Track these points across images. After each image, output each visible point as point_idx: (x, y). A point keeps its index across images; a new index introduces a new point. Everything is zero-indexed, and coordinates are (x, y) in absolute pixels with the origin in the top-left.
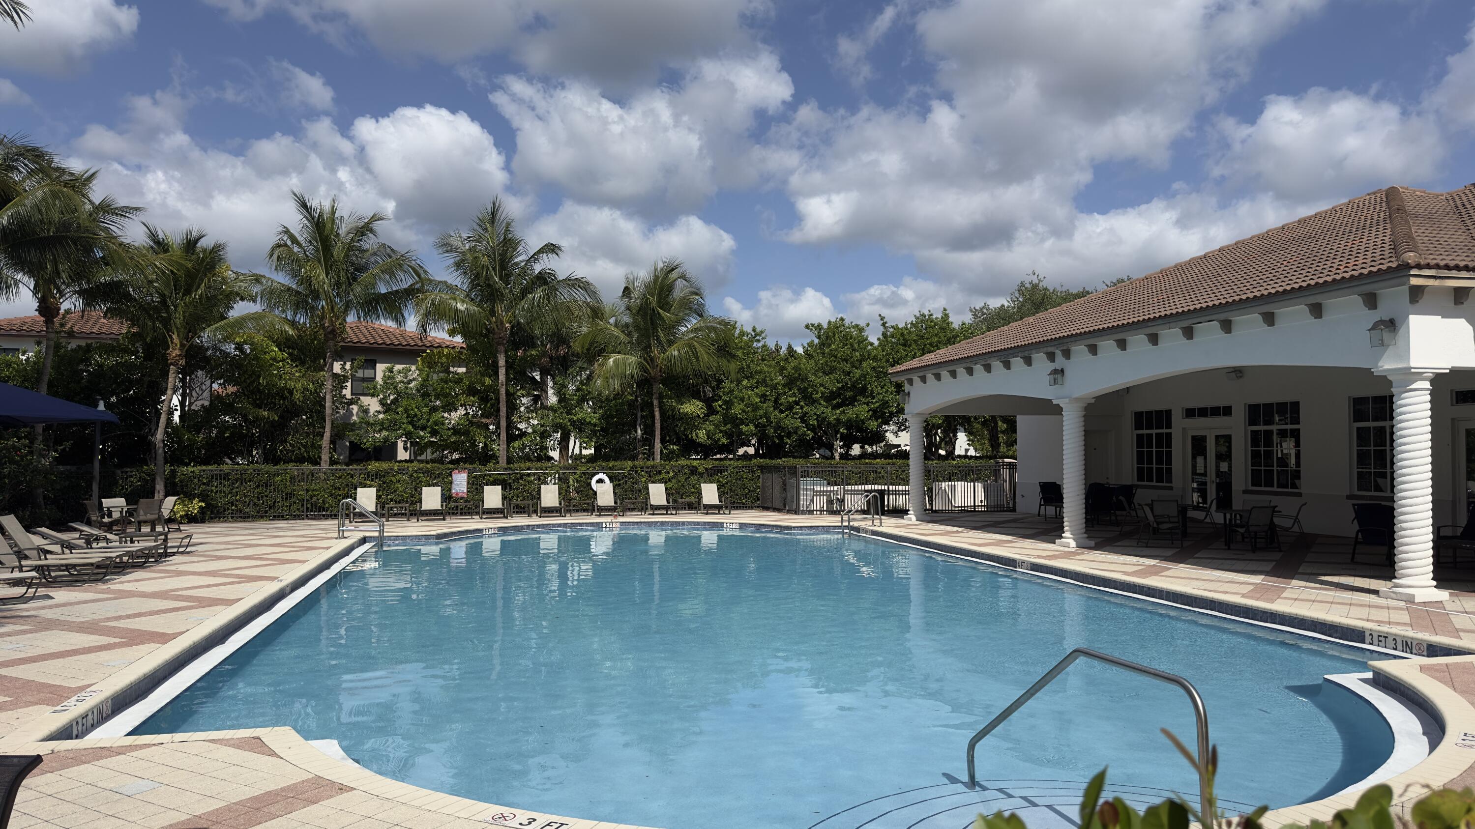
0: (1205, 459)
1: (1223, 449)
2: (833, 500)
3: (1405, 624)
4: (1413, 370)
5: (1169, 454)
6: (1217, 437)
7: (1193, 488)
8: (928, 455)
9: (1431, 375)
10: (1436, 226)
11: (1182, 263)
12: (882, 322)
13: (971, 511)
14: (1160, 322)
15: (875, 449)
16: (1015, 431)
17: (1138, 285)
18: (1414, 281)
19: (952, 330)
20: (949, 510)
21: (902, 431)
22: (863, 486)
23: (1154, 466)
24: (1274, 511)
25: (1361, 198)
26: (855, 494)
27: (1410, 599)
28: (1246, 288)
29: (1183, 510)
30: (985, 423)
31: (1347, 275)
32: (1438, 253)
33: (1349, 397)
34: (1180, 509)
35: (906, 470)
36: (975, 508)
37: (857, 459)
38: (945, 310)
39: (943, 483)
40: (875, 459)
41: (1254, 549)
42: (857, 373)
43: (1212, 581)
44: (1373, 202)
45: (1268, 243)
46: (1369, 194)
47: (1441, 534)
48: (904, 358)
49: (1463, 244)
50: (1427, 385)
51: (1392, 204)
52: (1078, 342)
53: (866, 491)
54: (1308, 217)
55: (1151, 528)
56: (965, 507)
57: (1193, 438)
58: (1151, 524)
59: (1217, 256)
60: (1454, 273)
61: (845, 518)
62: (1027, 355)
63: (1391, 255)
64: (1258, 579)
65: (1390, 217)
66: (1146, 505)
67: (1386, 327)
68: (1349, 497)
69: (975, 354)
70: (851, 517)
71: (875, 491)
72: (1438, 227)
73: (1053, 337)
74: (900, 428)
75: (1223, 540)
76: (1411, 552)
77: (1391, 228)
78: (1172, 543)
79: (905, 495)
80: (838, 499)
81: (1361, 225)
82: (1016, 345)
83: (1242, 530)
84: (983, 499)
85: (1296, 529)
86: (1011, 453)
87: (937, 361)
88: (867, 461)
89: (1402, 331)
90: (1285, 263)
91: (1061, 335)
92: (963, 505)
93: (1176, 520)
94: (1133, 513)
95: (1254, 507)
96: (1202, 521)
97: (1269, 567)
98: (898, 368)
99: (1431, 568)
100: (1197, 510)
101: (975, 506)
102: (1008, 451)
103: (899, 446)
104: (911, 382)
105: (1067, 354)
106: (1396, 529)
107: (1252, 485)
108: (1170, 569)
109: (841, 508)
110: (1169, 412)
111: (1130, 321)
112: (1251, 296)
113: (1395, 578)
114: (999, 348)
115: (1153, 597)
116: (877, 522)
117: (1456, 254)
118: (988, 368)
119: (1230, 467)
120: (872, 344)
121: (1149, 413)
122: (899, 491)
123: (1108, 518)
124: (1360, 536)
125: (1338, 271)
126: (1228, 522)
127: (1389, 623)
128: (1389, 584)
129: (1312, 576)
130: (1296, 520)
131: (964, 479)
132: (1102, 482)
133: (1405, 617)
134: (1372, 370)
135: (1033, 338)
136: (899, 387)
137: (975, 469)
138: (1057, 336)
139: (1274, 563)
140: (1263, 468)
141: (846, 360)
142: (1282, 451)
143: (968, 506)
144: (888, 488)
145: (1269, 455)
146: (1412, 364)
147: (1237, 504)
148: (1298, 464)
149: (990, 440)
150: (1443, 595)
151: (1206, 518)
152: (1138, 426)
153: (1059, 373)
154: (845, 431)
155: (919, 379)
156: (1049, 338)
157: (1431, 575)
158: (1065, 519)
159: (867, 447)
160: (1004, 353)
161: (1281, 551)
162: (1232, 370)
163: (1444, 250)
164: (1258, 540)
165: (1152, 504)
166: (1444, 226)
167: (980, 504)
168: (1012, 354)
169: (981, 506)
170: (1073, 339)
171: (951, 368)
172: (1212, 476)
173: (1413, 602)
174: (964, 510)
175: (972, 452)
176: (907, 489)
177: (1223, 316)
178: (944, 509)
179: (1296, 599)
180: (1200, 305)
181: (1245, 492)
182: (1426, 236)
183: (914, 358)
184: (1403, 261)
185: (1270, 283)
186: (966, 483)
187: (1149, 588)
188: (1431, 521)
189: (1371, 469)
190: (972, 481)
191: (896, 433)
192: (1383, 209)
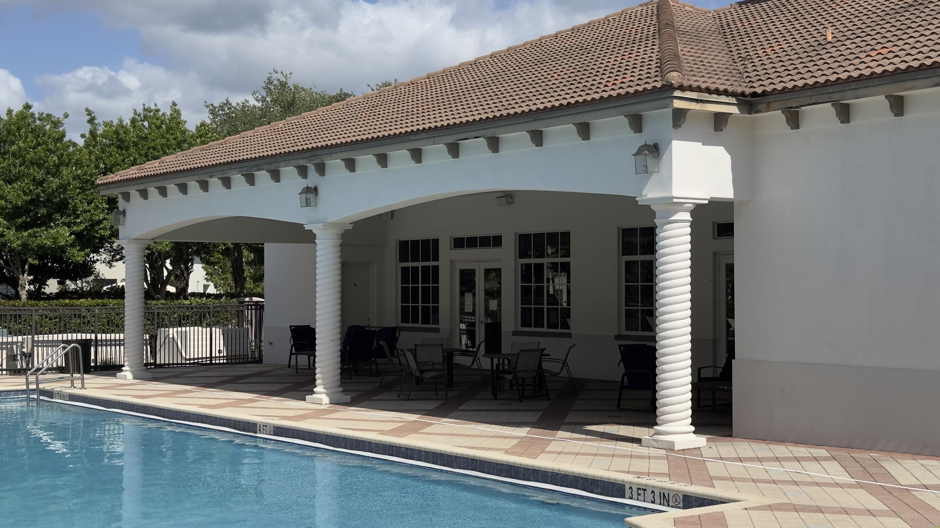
0: (474, 295)
1: (493, 285)
2: (16, 356)
3: (663, 474)
4: (675, 200)
5: (436, 290)
6: (488, 272)
7: (461, 330)
8: (152, 292)
9: (691, 205)
10: (701, 45)
11: (450, 68)
12: (89, 117)
13: (206, 364)
14: (424, 135)
15: (80, 285)
16: (262, 263)
17: (403, 90)
18: (677, 104)
19: (184, 132)
20: (177, 364)
21: (117, 260)
22: (60, 336)
23: (420, 305)
24: (542, 355)
25: (633, 9)
26: (48, 346)
27: (670, 447)
28: (514, 101)
29: (449, 355)
30: (227, 252)
31: (614, 93)
32: (701, 74)
33: (618, 228)
34: (445, 354)
35: (120, 314)
36: (211, 361)
37: (53, 299)
38: (174, 104)
39: (171, 330)
40: (79, 298)
41: (522, 398)
42: (55, 182)
43: (476, 436)
44: (644, 15)
45: (540, 51)
46: (641, 5)
47: (702, 376)
48: (118, 164)
49: (725, 66)
50: (687, 216)
51: (662, 17)
52: (334, 155)
53: (63, 341)
54: (582, 26)
55: (413, 377)
56: (198, 359)
57: (462, 272)
58: (414, 372)
59: (487, 63)
60: (714, 97)
61: (32, 378)
62: (274, 168)
63: (657, 73)
64: (523, 432)
65: (659, 32)
66: (408, 350)
67: (651, 152)
68: (618, 337)
69: (210, 163)
70: (41, 377)
71: (77, 341)
72: (703, 47)
73: (305, 147)
74: (113, 256)
75: (490, 388)
76: (671, 396)
77: (659, 44)
78: (437, 395)
79: (120, 345)
80: (23, 354)
81: (632, 38)
82: (261, 154)
83: (509, 377)
84: (222, 348)
85: (564, 373)
86: (259, 290)
87: (162, 171)
88: (67, 301)
89: (665, 157)
90: (555, 75)
91: (314, 145)
92: (196, 357)
93: (440, 367)
94: (396, 360)
95: (522, 350)
96: (469, 368)
97: (535, 417)
98: (111, 178)
99: (690, 412)
100: (466, 355)
101: (211, 357)
102: (254, 288)
103: (115, 281)
104: (127, 197)
105: (321, 169)
106: (657, 372)
107: (522, 326)
108: (432, 424)
109: (28, 365)
110: (436, 242)
111: (392, 133)
112: (519, 110)
113: (656, 424)
114: (241, 158)
115: (411, 459)
116: (78, 384)
117: (718, 77)
118: (227, 183)
119: (499, 305)
120: (75, 145)
121: (415, 243)
122: (111, 340)
123: (368, 367)
124: (626, 379)
125: (606, 89)
126: (495, 368)
127: (648, 474)
128: (652, 431)
129: (578, 426)
130: (565, 363)
131: (198, 323)
132: (362, 325)
133: (663, 466)
134: (637, 199)
135: (281, 147)
136: (112, 202)
137: (211, 310)
138: (310, 146)
139: (541, 413)
140: (533, 306)
141: (39, 166)
142: (554, 287)
143: (202, 358)
144: (96, 337)
145: (539, 291)
146: (675, 194)
147: (506, 349)
148: (569, 303)
149: (233, 274)
150: (701, 441)
151: (473, 363)
152: (403, 258)
153: (312, 193)
154: (36, 262)
155: (137, 193)
156: (300, 148)
157: (690, 420)
158: (317, 371)
159: (68, 282)
160: (246, 164)
161: (548, 399)
162: (502, 194)
163: (707, 71)
164: (526, 387)
165: (415, 350)
166: (709, 46)
167: (218, 355)
168: (256, 166)
169: (220, 357)
170: (327, 151)
171: (181, 181)
172: (480, 318)
173: (672, 450)
174: (198, 363)
175: (212, 290)
176: (122, 338)
177: (490, 133)
178: (171, 362)
179: (560, 453)
180: (467, 118)
181: (515, 333)
182: (691, 56)
183: (133, 165)
184: (667, 81)
185: (539, 97)
186: (200, 328)
187: (407, 448)
188: (689, 362)
189: (638, 306)
190: (208, 325)
191: (109, 262)
192: (653, 23)
